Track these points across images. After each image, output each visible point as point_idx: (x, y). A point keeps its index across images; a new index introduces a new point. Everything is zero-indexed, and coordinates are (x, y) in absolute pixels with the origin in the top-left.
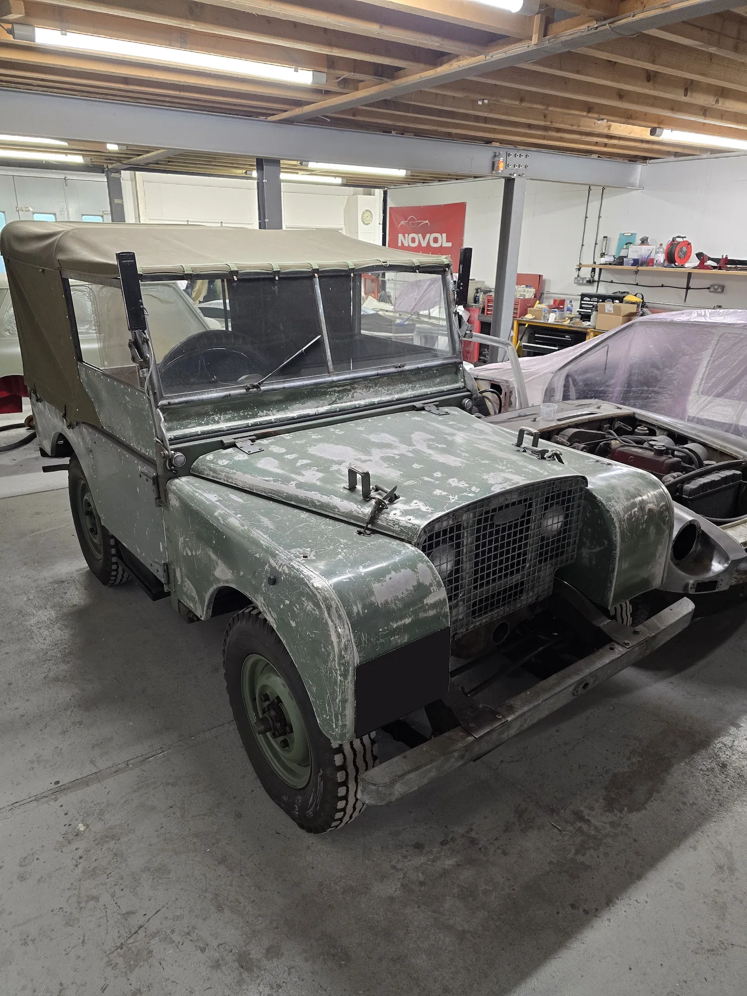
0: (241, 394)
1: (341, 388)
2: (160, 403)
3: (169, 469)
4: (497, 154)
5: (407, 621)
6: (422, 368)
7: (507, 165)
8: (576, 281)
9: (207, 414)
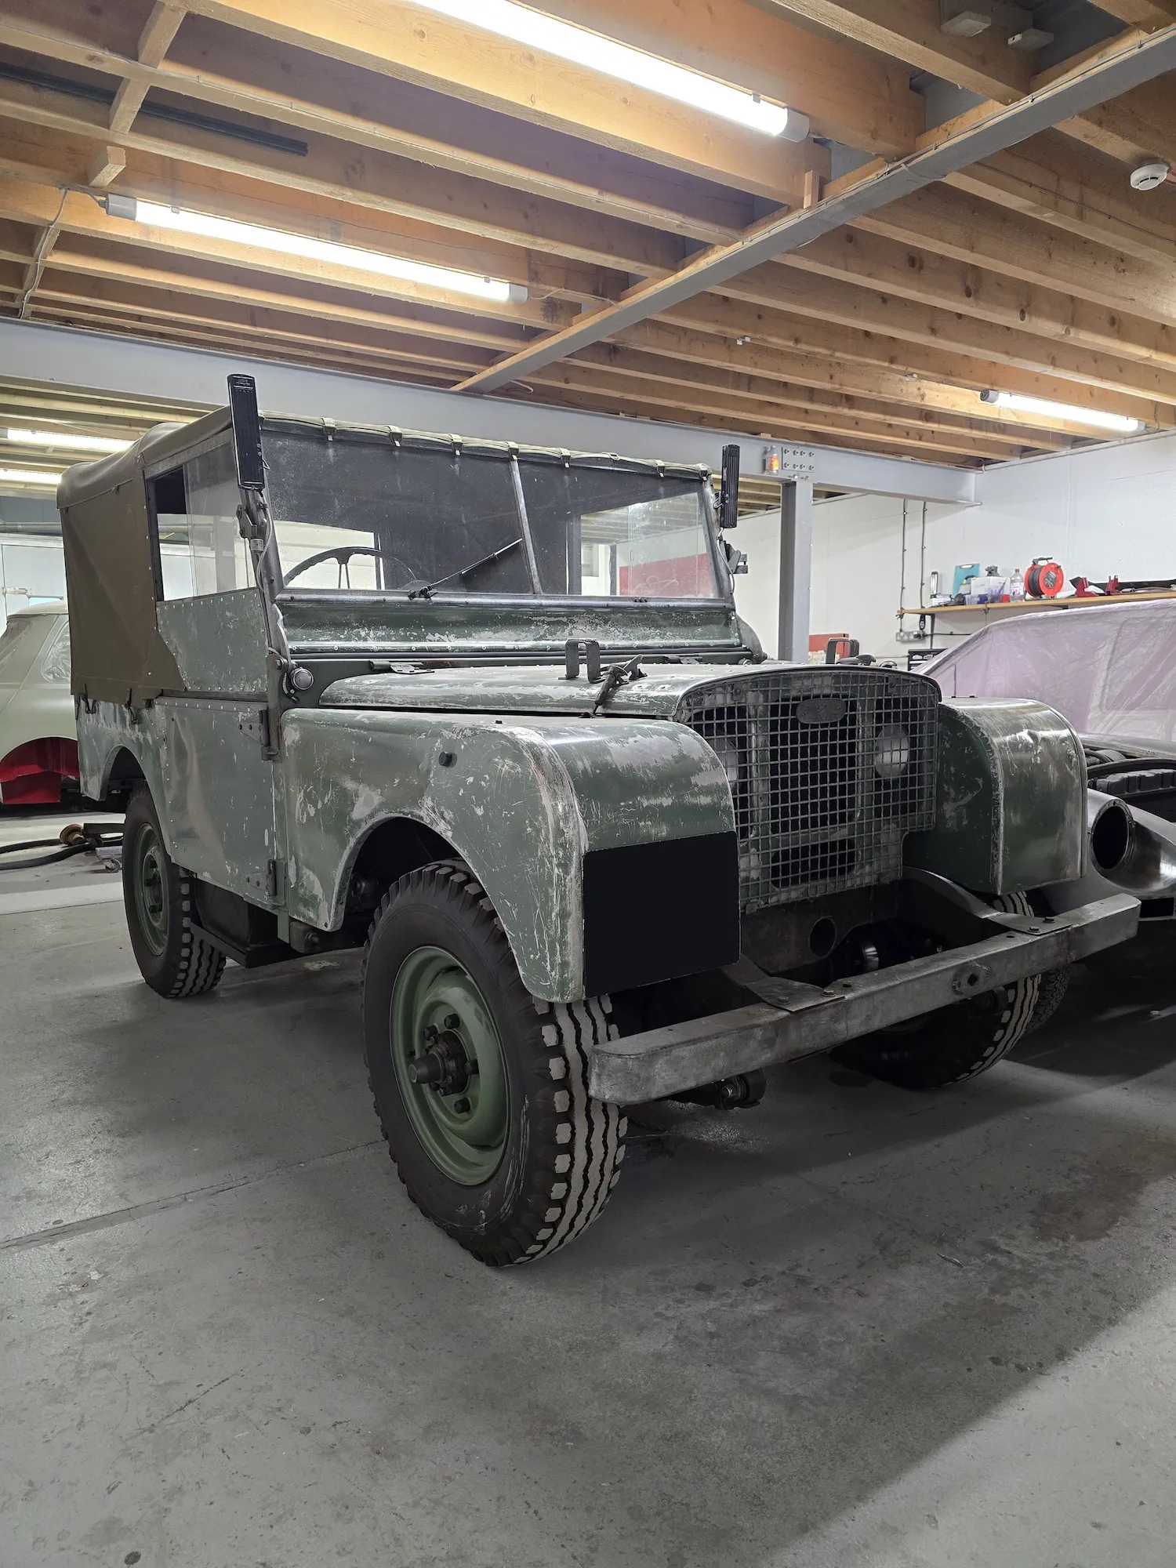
0: (400, 602)
1: (553, 619)
2: (278, 597)
3: (286, 692)
4: (769, 449)
5: (666, 802)
6: (674, 607)
7: (783, 466)
8: (899, 638)
9: (347, 625)
